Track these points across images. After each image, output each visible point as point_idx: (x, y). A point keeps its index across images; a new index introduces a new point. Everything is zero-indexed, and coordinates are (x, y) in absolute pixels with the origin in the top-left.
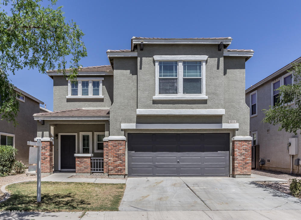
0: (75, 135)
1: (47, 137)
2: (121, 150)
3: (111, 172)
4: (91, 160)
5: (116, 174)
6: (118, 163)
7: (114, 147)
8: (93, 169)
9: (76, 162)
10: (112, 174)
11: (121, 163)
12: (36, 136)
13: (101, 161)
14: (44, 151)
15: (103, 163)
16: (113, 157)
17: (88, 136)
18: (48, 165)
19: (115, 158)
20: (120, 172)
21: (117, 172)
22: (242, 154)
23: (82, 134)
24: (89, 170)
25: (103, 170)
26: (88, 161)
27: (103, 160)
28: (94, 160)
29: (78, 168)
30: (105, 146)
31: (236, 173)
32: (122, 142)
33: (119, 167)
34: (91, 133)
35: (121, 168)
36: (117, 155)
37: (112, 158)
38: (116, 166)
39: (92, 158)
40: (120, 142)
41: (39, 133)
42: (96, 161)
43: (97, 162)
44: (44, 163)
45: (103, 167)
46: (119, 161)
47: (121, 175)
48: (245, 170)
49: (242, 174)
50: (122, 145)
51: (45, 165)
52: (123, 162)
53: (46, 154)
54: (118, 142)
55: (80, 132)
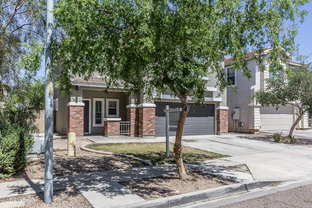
0: (89, 101)
1: (80, 102)
2: (152, 115)
3: (145, 133)
4: (121, 123)
5: (149, 134)
6: (150, 126)
7: (147, 112)
8: (122, 131)
9: (108, 126)
10: (145, 135)
11: (152, 126)
12: (69, 101)
13: (128, 124)
14: (79, 115)
15: (130, 126)
16: (147, 121)
17: (100, 102)
18: (82, 129)
19: (148, 122)
20: (152, 133)
21: (149, 133)
22: (223, 119)
23: (95, 100)
24: (118, 132)
25: (130, 132)
26: (118, 124)
27: (130, 123)
28: (123, 123)
29: (110, 131)
30: (132, 111)
31: (221, 131)
32: (153, 108)
33: (151, 129)
34: (104, 99)
35: (152, 129)
36: (149, 119)
37: (145, 122)
38: (149, 128)
39: (121, 122)
40: (152, 108)
41: (73, 98)
42: (124, 124)
43: (125, 126)
44: (78, 127)
45: (130, 129)
46: (151, 124)
47: (151, 136)
48: (225, 130)
49: (223, 132)
50: (153, 111)
51: (79, 129)
52: (153, 125)
53: (80, 118)
54: (150, 108)
55: (94, 98)
